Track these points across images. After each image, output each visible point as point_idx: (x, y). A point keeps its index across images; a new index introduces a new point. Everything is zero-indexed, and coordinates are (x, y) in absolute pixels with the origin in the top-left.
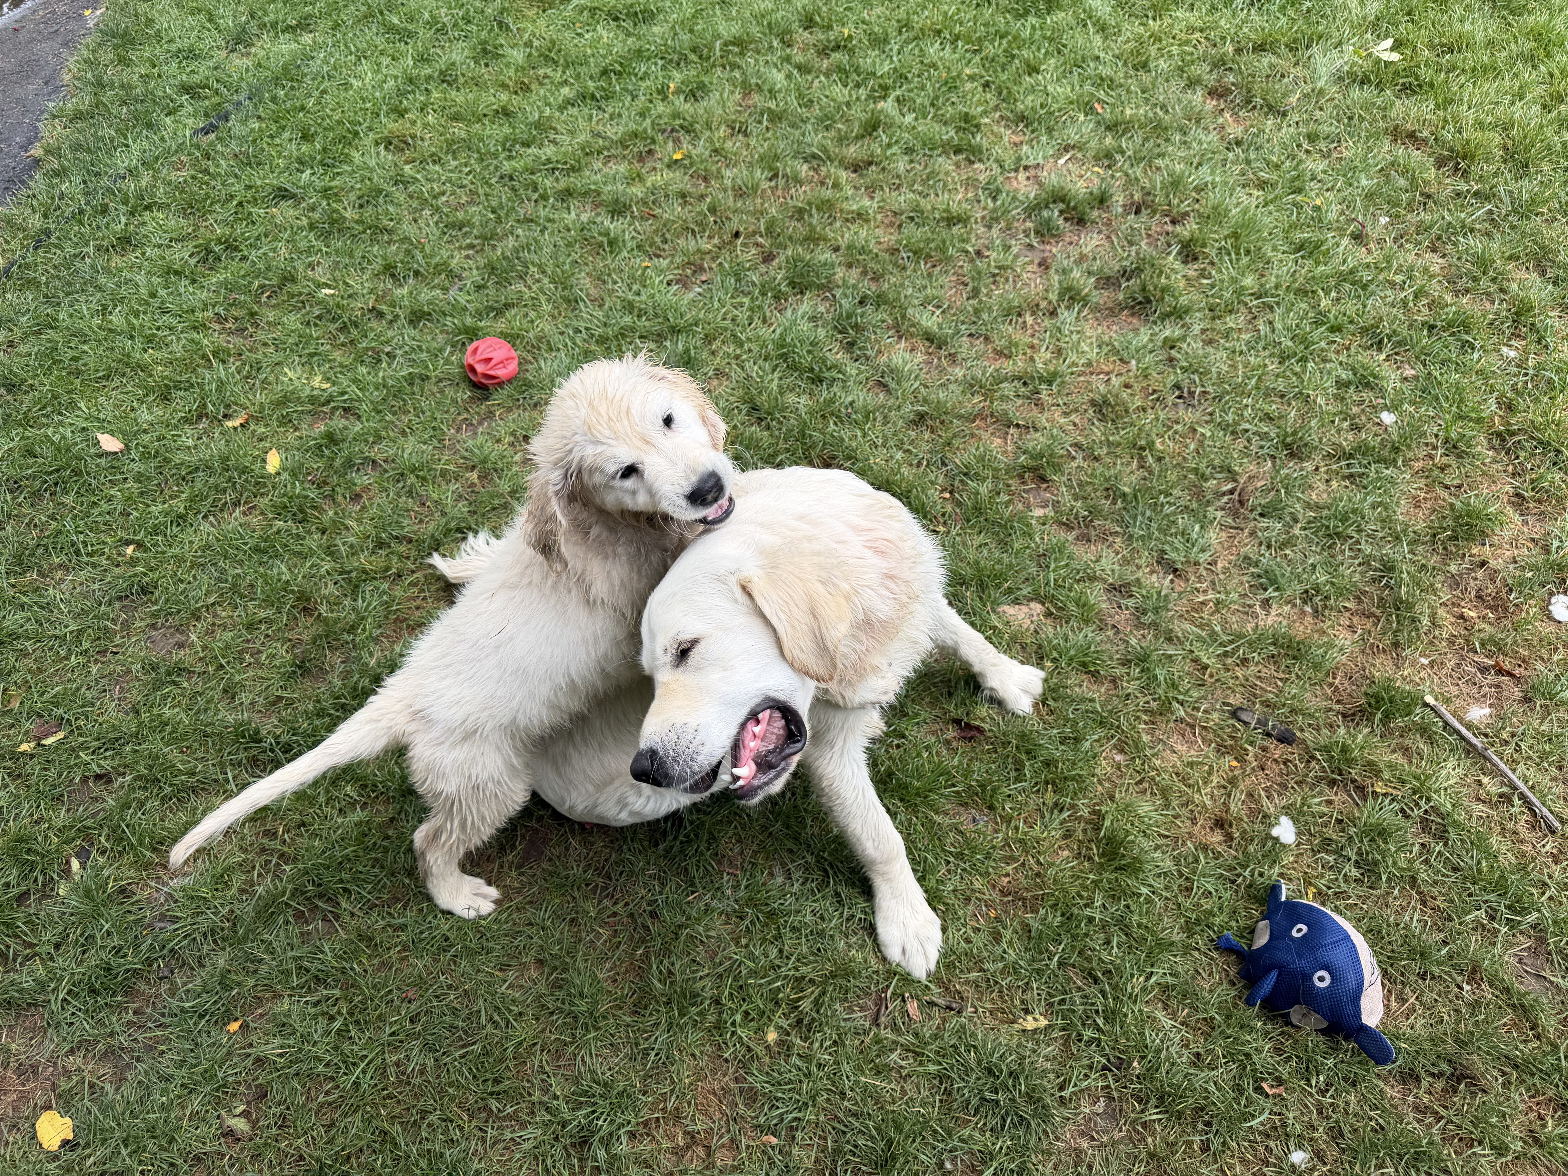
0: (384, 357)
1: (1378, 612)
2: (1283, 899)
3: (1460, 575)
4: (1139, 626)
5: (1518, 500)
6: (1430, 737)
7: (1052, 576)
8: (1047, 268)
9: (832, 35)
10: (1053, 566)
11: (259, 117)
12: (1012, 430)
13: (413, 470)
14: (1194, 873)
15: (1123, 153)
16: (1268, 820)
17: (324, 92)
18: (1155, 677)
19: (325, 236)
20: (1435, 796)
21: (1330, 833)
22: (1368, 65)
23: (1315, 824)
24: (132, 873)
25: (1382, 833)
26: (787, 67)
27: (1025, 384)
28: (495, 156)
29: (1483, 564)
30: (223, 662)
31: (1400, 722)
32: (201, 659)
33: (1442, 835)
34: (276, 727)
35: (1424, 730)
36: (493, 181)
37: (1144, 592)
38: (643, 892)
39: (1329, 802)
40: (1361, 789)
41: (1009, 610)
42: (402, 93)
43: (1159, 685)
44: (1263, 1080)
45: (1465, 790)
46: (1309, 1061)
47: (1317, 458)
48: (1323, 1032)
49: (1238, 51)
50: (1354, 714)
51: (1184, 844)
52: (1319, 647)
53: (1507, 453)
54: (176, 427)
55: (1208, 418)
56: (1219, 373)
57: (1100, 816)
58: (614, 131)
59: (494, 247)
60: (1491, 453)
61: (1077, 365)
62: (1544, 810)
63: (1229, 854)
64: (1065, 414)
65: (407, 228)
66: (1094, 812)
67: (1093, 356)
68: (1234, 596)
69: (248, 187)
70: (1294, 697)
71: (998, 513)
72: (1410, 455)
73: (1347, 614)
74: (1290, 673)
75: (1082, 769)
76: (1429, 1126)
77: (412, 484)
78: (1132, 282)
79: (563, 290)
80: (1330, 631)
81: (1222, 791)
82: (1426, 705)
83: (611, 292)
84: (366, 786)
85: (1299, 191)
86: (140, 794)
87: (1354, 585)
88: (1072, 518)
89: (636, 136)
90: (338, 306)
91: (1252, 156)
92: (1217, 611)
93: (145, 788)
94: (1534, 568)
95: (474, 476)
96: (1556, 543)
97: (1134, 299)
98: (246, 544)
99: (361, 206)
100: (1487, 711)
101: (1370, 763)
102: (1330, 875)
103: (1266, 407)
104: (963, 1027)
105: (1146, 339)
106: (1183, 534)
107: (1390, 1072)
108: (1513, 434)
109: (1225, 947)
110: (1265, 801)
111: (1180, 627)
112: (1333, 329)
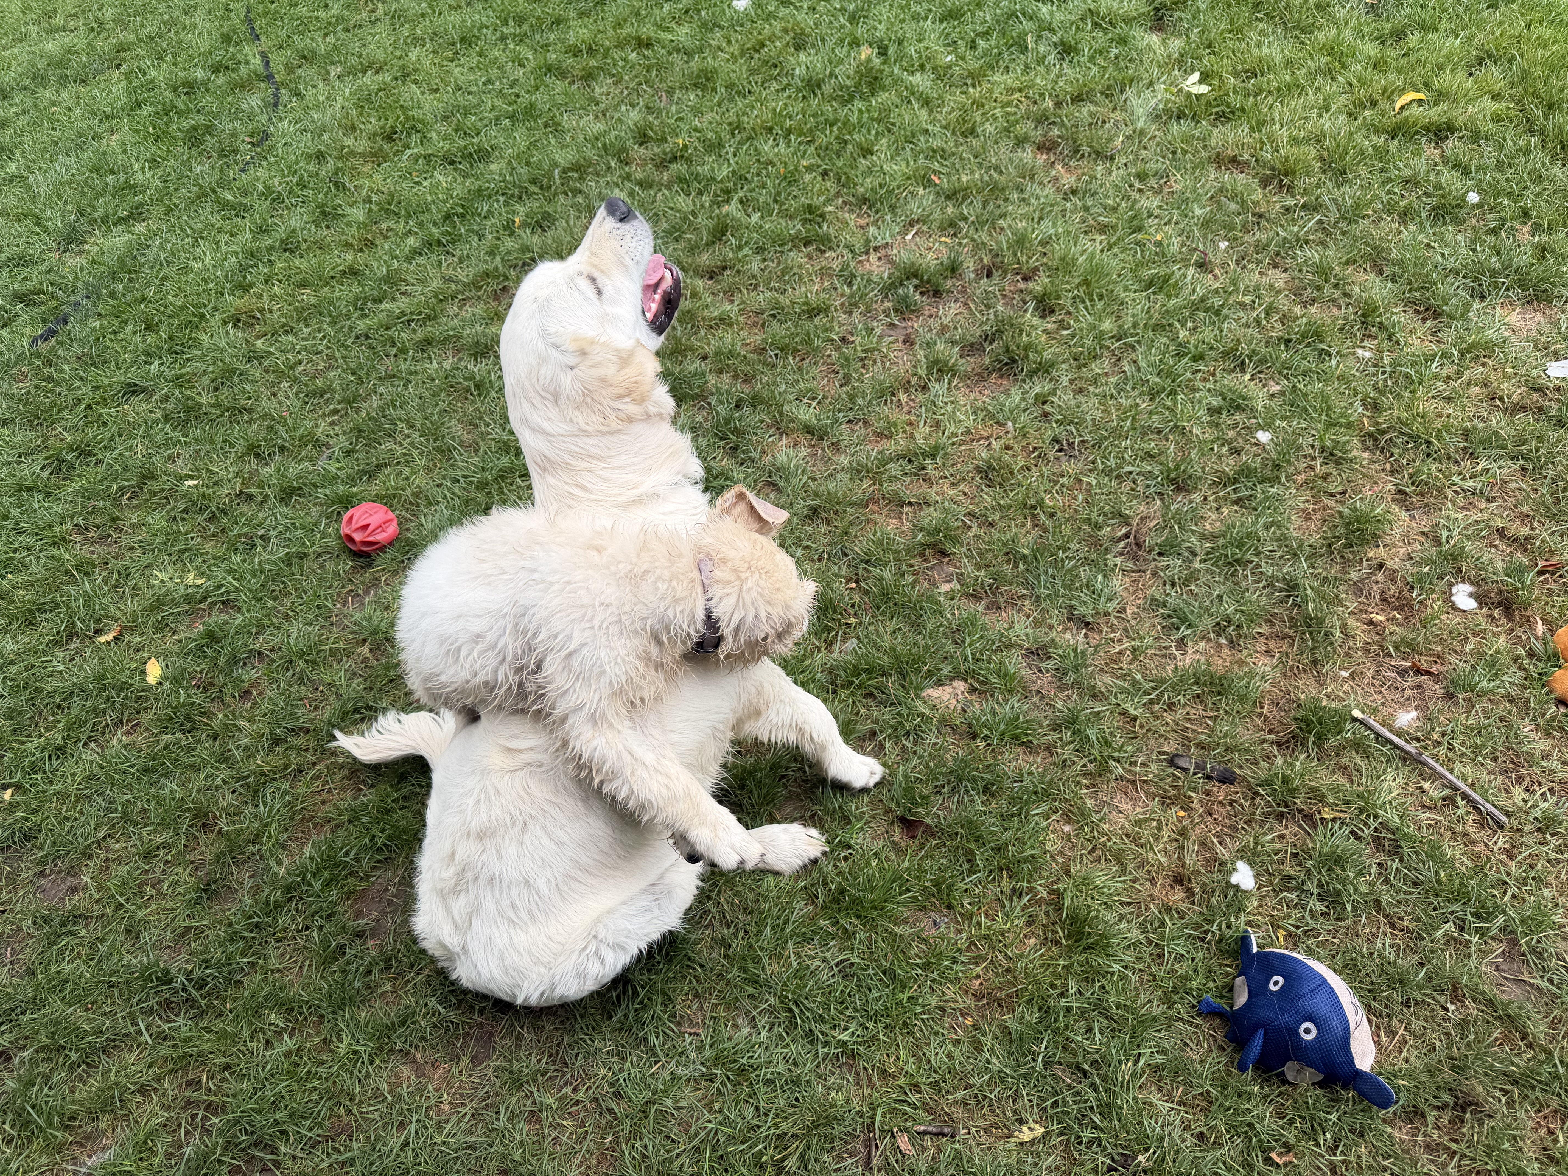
0: (258, 541)
1: (1291, 632)
2: (1255, 950)
3: (1362, 581)
4: (1062, 688)
5: (1401, 496)
6: (1365, 752)
7: (969, 652)
8: (912, 344)
9: (667, 147)
10: (968, 640)
11: (100, 315)
12: (906, 509)
13: (301, 655)
14: (1162, 937)
15: (965, 219)
16: (1225, 868)
17: (164, 279)
18: (1087, 737)
19: (182, 425)
20: (1382, 812)
21: (1288, 870)
22: (1180, 100)
23: (1272, 862)
24: (44, 1160)
25: (1337, 860)
26: (628, 184)
27: (910, 461)
28: (348, 316)
29: (1381, 566)
30: (121, 900)
31: (1333, 741)
32: (97, 902)
33: (1395, 851)
34: (187, 962)
35: (1358, 746)
36: (349, 342)
37: (1061, 652)
38: (603, 1071)
39: (1282, 837)
40: (1309, 817)
41: (933, 693)
42: (243, 269)
43: (1093, 746)
44: (1272, 1149)
45: (1409, 800)
46: (1312, 1119)
47: (1204, 489)
48: (1321, 1085)
49: (1058, 105)
50: (1287, 741)
51: (1147, 908)
52: (1241, 678)
53: (1382, 452)
54: (44, 652)
55: (1091, 466)
56: (1094, 420)
57: (1059, 894)
58: (465, 274)
59: (358, 410)
60: (1366, 455)
61: (956, 435)
62: (1489, 806)
63: (1194, 913)
64: (953, 485)
65: (266, 404)
66: (1052, 892)
67: (970, 423)
68: (1148, 641)
69: (96, 388)
70: (1226, 735)
71: (905, 595)
72: (1291, 470)
73: (1262, 640)
74: (1218, 710)
75: (1033, 848)
76: (1445, 1165)
77: (302, 670)
78: (995, 344)
79: (435, 441)
80: (1249, 660)
81: (1175, 844)
82: (1355, 720)
83: (484, 436)
84: (292, 1009)
85: (1139, 229)
86: (44, 1067)
87: (1263, 609)
88: (978, 588)
89: (488, 275)
90: (203, 496)
91: (1089, 203)
92: (1136, 658)
93: (50, 1060)
94: (1429, 562)
95: (365, 650)
96: (1445, 534)
97: (1000, 361)
98: (132, 766)
99: (216, 389)
100: (1414, 714)
101: (1313, 789)
102: (1296, 914)
103: (1146, 445)
104: (958, 1152)
105: (1018, 399)
106: (1088, 586)
107: (1395, 1113)
108: (1383, 432)
109: (1208, 1012)
110: (1219, 848)
111: (1103, 681)
112: (1195, 359)
